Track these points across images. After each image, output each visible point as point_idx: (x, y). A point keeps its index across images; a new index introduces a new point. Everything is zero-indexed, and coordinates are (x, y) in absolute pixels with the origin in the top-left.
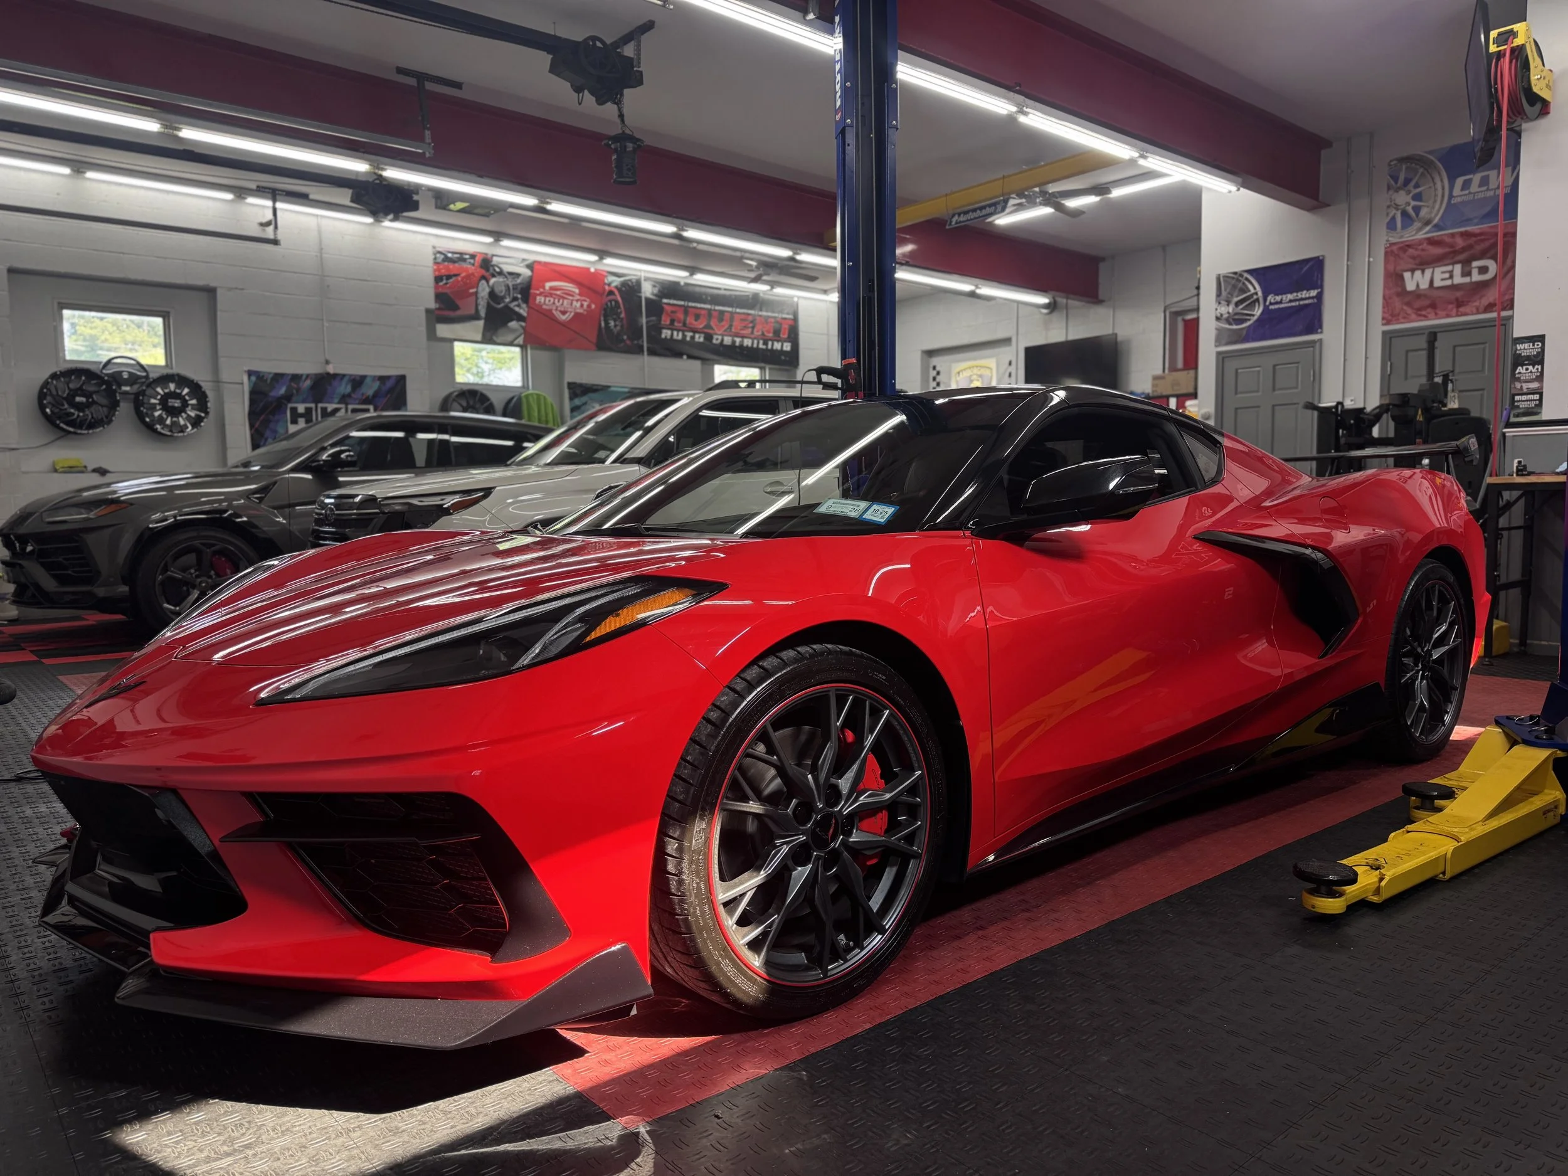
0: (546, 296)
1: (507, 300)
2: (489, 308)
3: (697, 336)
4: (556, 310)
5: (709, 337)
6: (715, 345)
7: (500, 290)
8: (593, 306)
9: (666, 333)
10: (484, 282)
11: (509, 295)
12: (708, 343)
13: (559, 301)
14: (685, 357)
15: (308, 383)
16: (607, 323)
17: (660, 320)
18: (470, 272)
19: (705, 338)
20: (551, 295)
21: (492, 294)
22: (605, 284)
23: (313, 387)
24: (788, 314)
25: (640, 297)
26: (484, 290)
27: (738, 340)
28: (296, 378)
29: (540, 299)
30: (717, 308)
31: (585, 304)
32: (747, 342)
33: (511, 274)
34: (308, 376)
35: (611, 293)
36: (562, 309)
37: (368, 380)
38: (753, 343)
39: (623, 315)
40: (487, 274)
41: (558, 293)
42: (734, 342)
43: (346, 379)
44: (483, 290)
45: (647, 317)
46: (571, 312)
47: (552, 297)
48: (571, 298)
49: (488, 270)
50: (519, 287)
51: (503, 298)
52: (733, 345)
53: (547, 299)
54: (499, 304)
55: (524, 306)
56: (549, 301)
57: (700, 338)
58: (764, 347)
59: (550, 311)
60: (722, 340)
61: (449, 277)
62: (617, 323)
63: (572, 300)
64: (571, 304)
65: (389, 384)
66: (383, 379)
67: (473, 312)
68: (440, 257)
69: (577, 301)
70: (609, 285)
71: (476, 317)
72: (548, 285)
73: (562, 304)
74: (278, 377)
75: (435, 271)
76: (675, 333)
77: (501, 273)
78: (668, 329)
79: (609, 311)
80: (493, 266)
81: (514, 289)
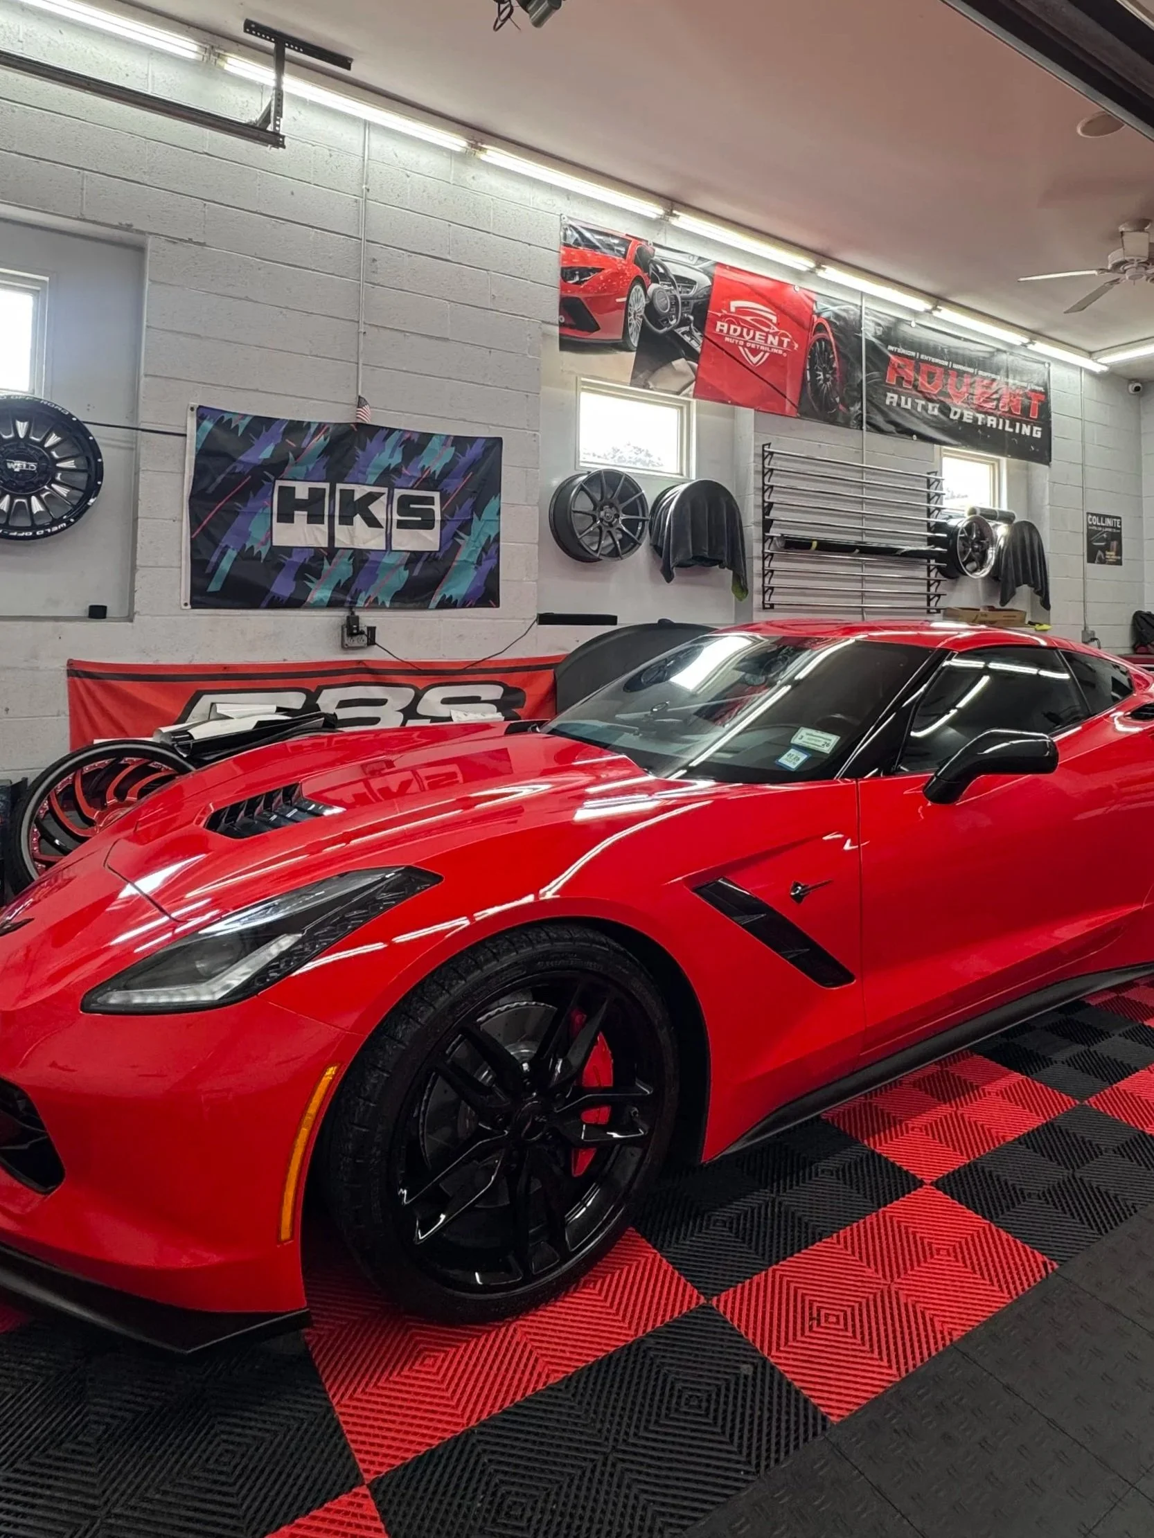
0: (730, 323)
1: (673, 322)
2: (645, 332)
3: (930, 405)
4: (744, 346)
5: (945, 409)
6: (952, 420)
7: (662, 304)
8: (796, 346)
9: (891, 398)
10: (638, 287)
11: (677, 314)
12: (942, 417)
13: (748, 334)
14: (915, 437)
15: (320, 441)
16: (814, 376)
17: (884, 377)
18: (619, 267)
19: (940, 410)
20: (738, 321)
21: (650, 309)
22: (813, 312)
23: (327, 451)
24: (1038, 385)
25: (860, 339)
26: (638, 304)
27: (980, 417)
28: (296, 428)
29: (721, 326)
30: (955, 366)
31: (786, 340)
32: (991, 421)
33: (681, 279)
34: (321, 426)
35: (820, 327)
36: (753, 346)
37: (434, 444)
38: (998, 425)
39: (835, 365)
40: (644, 275)
41: (748, 318)
42: (976, 420)
43: (394, 437)
44: (638, 301)
45: (868, 371)
46: (765, 352)
47: (739, 325)
48: (766, 329)
49: (646, 269)
50: (692, 302)
51: (667, 319)
52: (974, 425)
53: (733, 327)
54: (661, 328)
55: (697, 334)
56: (735, 330)
57: (933, 409)
58: (1011, 430)
59: (735, 346)
60: (962, 416)
61: (584, 272)
62: (828, 376)
63: (768, 333)
64: (766, 341)
65: (473, 452)
66: (460, 443)
67: (618, 336)
68: (573, 236)
69: (774, 335)
70: (819, 315)
71: (622, 346)
72: (735, 304)
73: (753, 338)
74: (261, 424)
75: (564, 258)
76: (903, 398)
77: (665, 277)
78: (895, 392)
79: (817, 356)
80: (655, 263)
81: (683, 303)
